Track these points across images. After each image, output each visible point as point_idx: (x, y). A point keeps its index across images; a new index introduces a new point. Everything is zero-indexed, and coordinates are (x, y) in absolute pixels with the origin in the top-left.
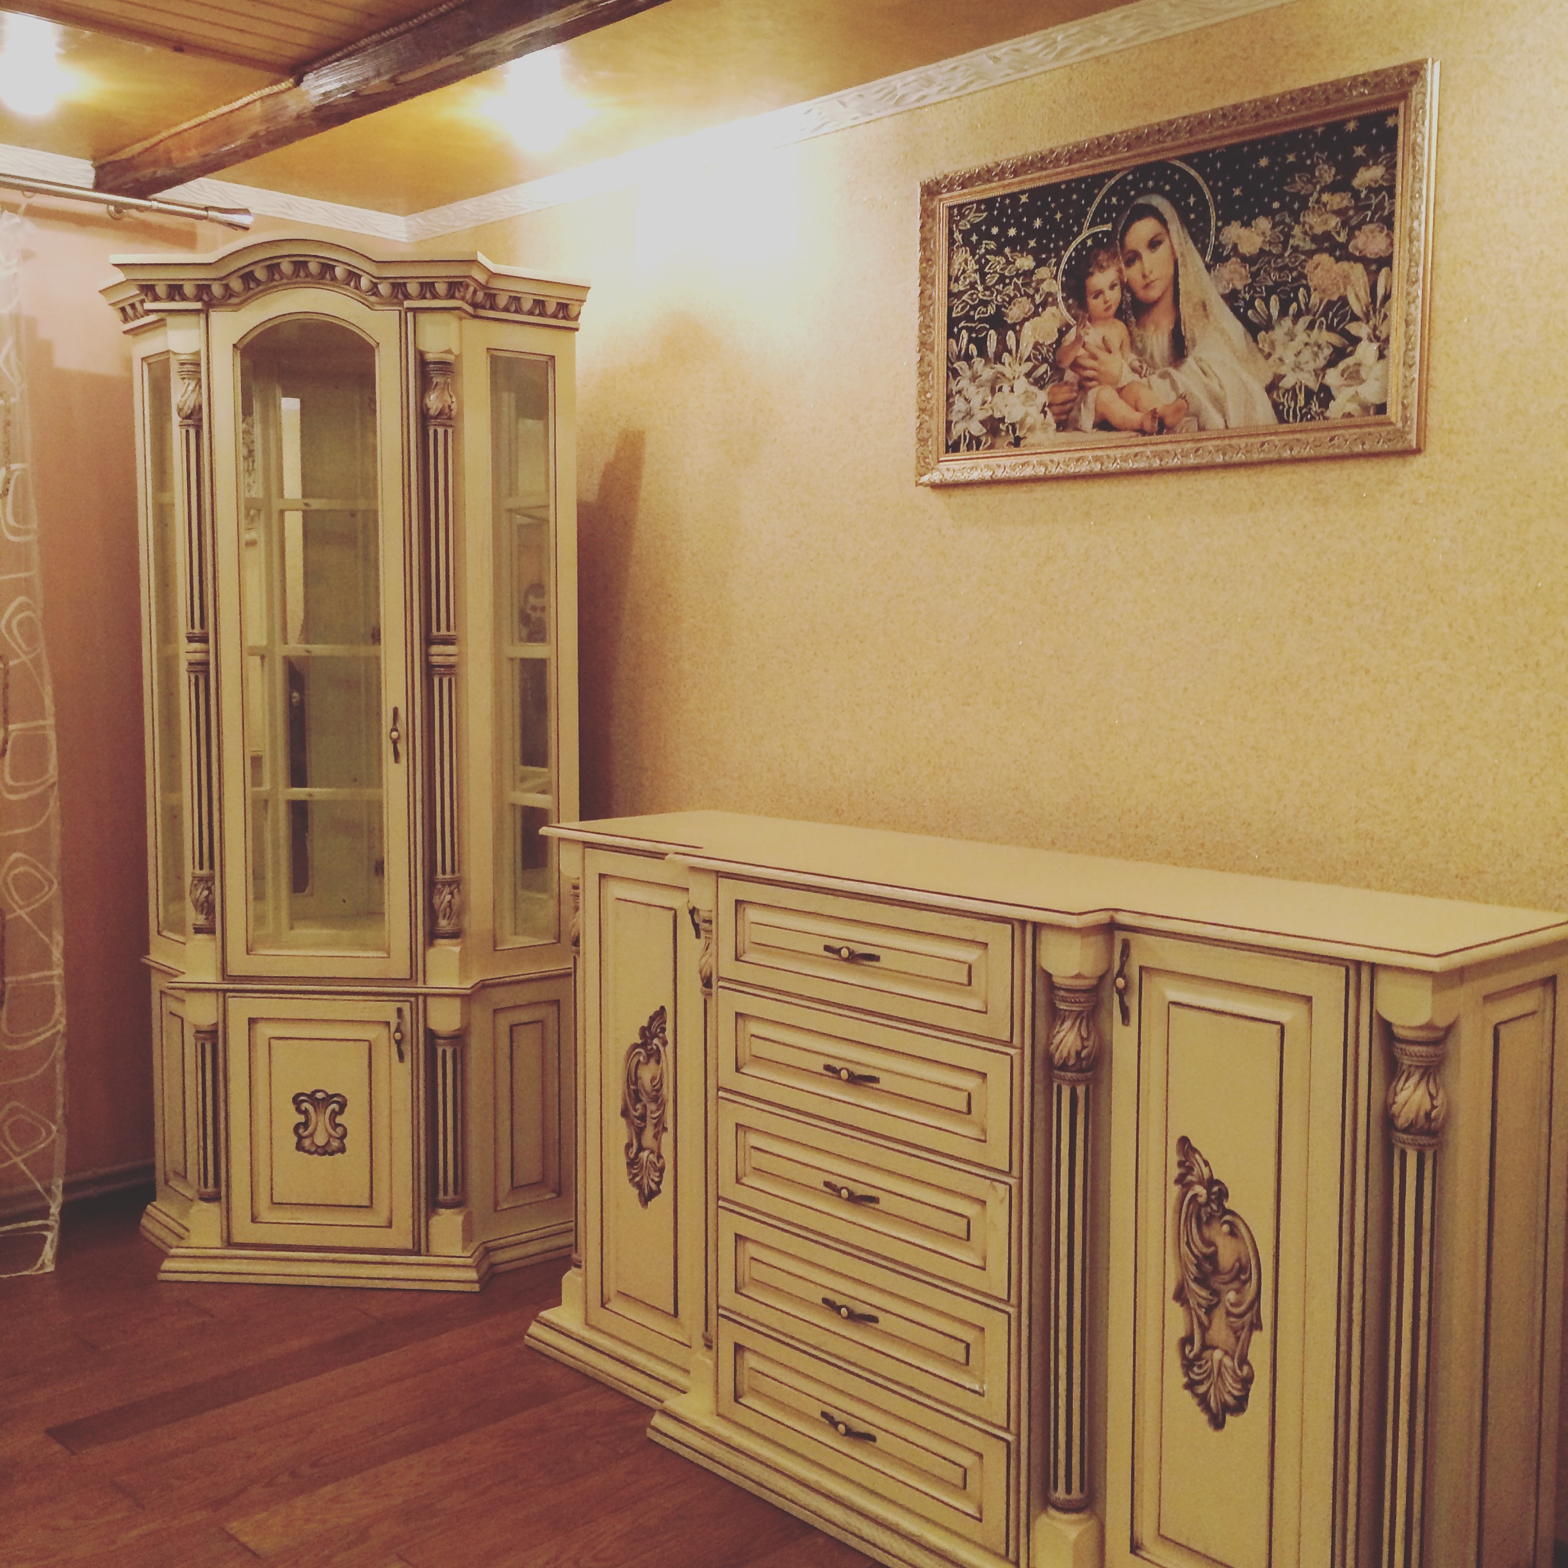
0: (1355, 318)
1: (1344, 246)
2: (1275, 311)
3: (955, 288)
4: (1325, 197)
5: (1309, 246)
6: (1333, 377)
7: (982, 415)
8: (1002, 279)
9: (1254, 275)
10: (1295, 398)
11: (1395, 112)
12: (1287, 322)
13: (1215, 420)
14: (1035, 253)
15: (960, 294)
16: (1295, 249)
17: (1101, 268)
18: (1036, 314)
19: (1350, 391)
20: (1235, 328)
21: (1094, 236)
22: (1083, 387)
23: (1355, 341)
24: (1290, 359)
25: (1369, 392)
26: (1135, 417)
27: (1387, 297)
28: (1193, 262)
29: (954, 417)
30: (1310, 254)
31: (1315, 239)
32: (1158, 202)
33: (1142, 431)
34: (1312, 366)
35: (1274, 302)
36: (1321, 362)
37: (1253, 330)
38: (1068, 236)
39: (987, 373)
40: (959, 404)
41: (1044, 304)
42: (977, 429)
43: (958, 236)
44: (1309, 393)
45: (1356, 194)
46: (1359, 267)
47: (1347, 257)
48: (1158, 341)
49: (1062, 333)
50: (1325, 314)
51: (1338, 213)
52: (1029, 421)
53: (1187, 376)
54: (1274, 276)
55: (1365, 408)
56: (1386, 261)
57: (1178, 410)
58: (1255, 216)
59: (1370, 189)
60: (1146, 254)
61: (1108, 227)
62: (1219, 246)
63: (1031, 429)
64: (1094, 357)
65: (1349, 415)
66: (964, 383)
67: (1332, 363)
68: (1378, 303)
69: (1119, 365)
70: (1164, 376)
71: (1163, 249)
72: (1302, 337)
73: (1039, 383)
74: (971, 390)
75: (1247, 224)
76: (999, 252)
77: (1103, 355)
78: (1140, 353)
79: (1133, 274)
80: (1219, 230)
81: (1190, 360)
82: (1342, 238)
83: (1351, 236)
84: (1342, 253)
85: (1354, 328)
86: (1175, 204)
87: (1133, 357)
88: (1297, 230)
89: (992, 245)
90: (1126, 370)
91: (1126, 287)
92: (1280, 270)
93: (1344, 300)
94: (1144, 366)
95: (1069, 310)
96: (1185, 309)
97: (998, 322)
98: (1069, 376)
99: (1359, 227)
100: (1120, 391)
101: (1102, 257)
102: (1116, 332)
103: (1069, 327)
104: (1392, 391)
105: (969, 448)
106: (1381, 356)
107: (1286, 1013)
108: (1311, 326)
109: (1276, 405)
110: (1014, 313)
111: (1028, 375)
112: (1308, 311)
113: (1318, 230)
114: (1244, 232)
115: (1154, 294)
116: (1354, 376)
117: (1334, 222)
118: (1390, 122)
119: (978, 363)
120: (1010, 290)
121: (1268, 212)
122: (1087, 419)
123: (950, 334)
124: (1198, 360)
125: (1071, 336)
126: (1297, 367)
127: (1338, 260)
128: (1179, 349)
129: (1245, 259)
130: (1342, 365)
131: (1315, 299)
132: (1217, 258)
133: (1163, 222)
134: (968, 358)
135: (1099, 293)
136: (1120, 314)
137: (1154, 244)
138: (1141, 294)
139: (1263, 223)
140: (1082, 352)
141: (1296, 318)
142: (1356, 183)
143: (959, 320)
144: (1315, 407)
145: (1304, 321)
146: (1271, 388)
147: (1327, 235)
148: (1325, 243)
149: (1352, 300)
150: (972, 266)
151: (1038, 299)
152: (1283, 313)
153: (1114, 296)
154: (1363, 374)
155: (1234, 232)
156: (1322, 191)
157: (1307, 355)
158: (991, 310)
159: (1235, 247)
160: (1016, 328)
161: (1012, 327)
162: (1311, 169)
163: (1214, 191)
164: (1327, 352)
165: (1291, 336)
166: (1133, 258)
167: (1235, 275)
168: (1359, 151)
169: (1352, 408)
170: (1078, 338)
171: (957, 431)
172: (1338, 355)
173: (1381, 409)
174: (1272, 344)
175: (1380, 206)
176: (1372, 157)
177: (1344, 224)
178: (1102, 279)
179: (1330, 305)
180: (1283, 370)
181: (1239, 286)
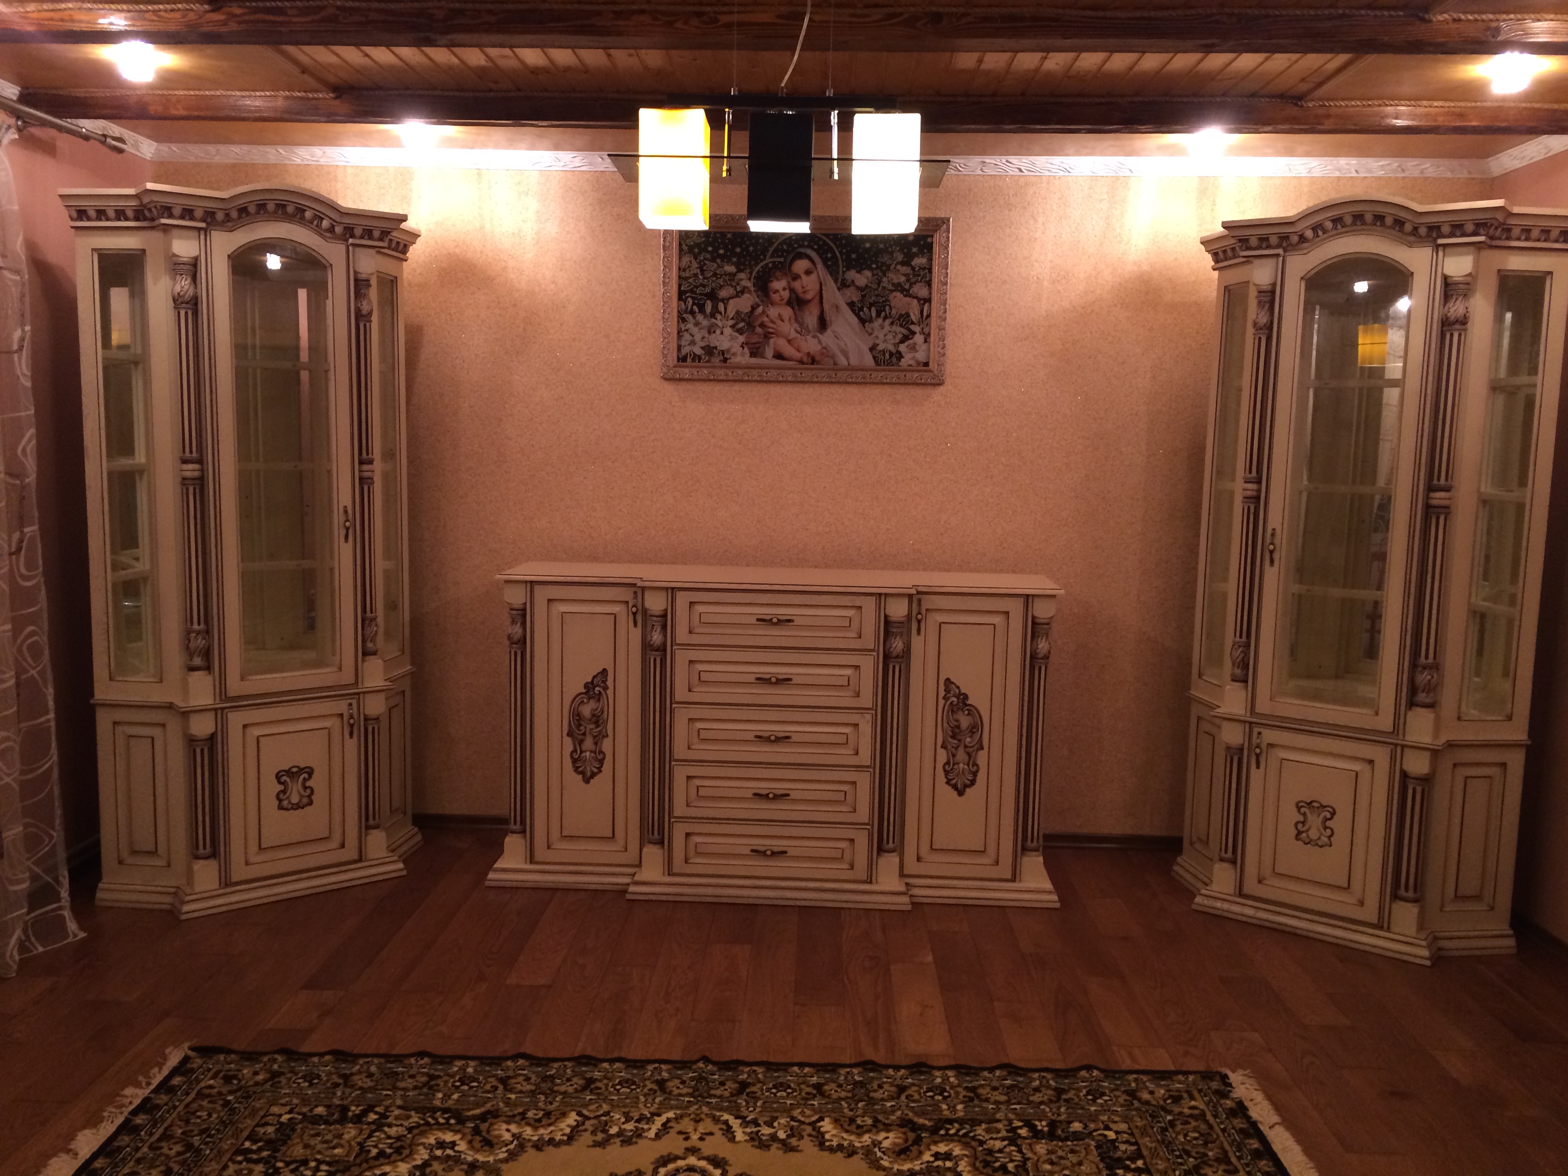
0: (913, 323)
1: (908, 291)
2: (874, 314)
3: (683, 274)
4: (899, 267)
5: (890, 287)
6: (902, 348)
7: (703, 344)
8: (715, 274)
9: (863, 296)
10: (884, 355)
11: (932, 236)
12: (880, 321)
13: (843, 361)
14: (737, 265)
15: (686, 279)
16: (884, 288)
17: (777, 279)
18: (737, 296)
19: (911, 355)
20: (854, 320)
21: (773, 262)
22: (767, 336)
23: (914, 333)
24: (881, 336)
25: (921, 356)
26: (798, 355)
27: (929, 316)
28: (830, 286)
29: (683, 343)
30: (892, 291)
31: (893, 284)
32: (810, 252)
33: (801, 362)
34: (893, 341)
35: (873, 310)
36: (897, 341)
37: (863, 321)
38: (757, 260)
39: (705, 323)
40: (687, 336)
41: (742, 292)
42: (698, 351)
43: (685, 248)
44: (891, 354)
45: (913, 269)
46: (915, 301)
47: (911, 296)
48: (811, 319)
49: (754, 308)
50: (899, 319)
51: (905, 275)
52: (733, 350)
53: (827, 338)
54: (873, 298)
55: (918, 363)
56: (928, 300)
57: (822, 354)
58: (863, 269)
59: (920, 268)
60: (803, 277)
61: (782, 260)
62: (843, 280)
63: (734, 354)
64: (774, 323)
65: (910, 365)
66: (690, 326)
67: (902, 342)
68: (925, 318)
69: (788, 328)
70: (814, 337)
71: (814, 276)
72: (887, 328)
73: (740, 332)
74: (695, 330)
75: (859, 272)
76: (713, 260)
77: (779, 322)
78: (801, 325)
79: (797, 285)
80: (844, 272)
81: (829, 331)
82: (907, 287)
83: (911, 286)
84: (906, 293)
85: (913, 327)
86: (821, 257)
87: (796, 325)
88: (885, 279)
89: (708, 256)
90: (792, 330)
91: (792, 290)
92: (877, 296)
93: (908, 315)
94: (803, 329)
95: (758, 296)
96: (826, 306)
97: (712, 296)
98: (759, 330)
99: (915, 283)
100: (789, 341)
101: (778, 274)
102: (787, 312)
103: (758, 306)
104: (931, 357)
105: (693, 360)
106: (926, 341)
107: (997, 620)
108: (892, 323)
109: (874, 357)
110: (723, 294)
111: (732, 327)
112: (891, 317)
113: (895, 281)
114: (858, 276)
115: (809, 296)
116: (913, 348)
117: (903, 279)
118: (929, 240)
119: (700, 317)
120: (721, 281)
121: (870, 268)
122: (769, 352)
123: (680, 298)
124: (834, 332)
125: (760, 310)
126: (885, 341)
127: (905, 296)
128: (823, 324)
129: (858, 288)
130: (906, 343)
131: (894, 312)
132: (843, 285)
133: (813, 262)
134: (692, 313)
135: (776, 291)
136: (789, 303)
137: (808, 273)
138: (801, 295)
139: (868, 273)
140: (766, 319)
141: (885, 318)
142: (913, 263)
143: (686, 292)
144: (894, 360)
145: (888, 321)
146: (872, 349)
147: (899, 284)
148: (898, 287)
149: (912, 314)
150: (695, 265)
151: (739, 289)
152: (878, 315)
153: (786, 294)
154: (917, 347)
155: (852, 274)
156: (897, 264)
157: (890, 336)
158: (708, 290)
159: (853, 281)
160: (725, 301)
161: (723, 300)
162: (892, 253)
163: (841, 253)
164: (900, 336)
165: (882, 327)
166: (796, 277)
167: (852, 295)
168: (915, 250)
169: (911, 362)
170: (764, 312)
171: (685, 351)
172: (905, 339)
173: (926, 364)
174: (873, 329)
175: (924, 276)
176: (921, 253)
177: (908, 280)
178: (779, 285)
179: (901, 315)
180: (877, 342)
181: (855, 300)
